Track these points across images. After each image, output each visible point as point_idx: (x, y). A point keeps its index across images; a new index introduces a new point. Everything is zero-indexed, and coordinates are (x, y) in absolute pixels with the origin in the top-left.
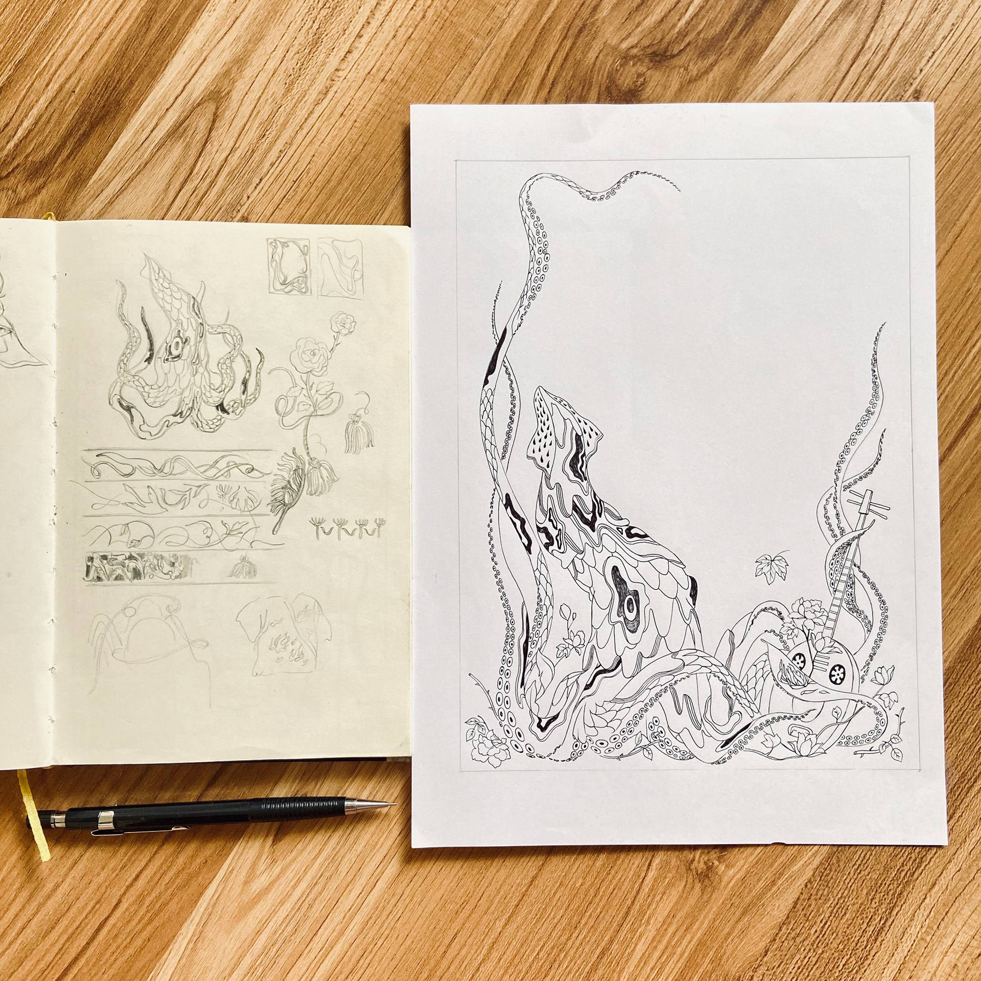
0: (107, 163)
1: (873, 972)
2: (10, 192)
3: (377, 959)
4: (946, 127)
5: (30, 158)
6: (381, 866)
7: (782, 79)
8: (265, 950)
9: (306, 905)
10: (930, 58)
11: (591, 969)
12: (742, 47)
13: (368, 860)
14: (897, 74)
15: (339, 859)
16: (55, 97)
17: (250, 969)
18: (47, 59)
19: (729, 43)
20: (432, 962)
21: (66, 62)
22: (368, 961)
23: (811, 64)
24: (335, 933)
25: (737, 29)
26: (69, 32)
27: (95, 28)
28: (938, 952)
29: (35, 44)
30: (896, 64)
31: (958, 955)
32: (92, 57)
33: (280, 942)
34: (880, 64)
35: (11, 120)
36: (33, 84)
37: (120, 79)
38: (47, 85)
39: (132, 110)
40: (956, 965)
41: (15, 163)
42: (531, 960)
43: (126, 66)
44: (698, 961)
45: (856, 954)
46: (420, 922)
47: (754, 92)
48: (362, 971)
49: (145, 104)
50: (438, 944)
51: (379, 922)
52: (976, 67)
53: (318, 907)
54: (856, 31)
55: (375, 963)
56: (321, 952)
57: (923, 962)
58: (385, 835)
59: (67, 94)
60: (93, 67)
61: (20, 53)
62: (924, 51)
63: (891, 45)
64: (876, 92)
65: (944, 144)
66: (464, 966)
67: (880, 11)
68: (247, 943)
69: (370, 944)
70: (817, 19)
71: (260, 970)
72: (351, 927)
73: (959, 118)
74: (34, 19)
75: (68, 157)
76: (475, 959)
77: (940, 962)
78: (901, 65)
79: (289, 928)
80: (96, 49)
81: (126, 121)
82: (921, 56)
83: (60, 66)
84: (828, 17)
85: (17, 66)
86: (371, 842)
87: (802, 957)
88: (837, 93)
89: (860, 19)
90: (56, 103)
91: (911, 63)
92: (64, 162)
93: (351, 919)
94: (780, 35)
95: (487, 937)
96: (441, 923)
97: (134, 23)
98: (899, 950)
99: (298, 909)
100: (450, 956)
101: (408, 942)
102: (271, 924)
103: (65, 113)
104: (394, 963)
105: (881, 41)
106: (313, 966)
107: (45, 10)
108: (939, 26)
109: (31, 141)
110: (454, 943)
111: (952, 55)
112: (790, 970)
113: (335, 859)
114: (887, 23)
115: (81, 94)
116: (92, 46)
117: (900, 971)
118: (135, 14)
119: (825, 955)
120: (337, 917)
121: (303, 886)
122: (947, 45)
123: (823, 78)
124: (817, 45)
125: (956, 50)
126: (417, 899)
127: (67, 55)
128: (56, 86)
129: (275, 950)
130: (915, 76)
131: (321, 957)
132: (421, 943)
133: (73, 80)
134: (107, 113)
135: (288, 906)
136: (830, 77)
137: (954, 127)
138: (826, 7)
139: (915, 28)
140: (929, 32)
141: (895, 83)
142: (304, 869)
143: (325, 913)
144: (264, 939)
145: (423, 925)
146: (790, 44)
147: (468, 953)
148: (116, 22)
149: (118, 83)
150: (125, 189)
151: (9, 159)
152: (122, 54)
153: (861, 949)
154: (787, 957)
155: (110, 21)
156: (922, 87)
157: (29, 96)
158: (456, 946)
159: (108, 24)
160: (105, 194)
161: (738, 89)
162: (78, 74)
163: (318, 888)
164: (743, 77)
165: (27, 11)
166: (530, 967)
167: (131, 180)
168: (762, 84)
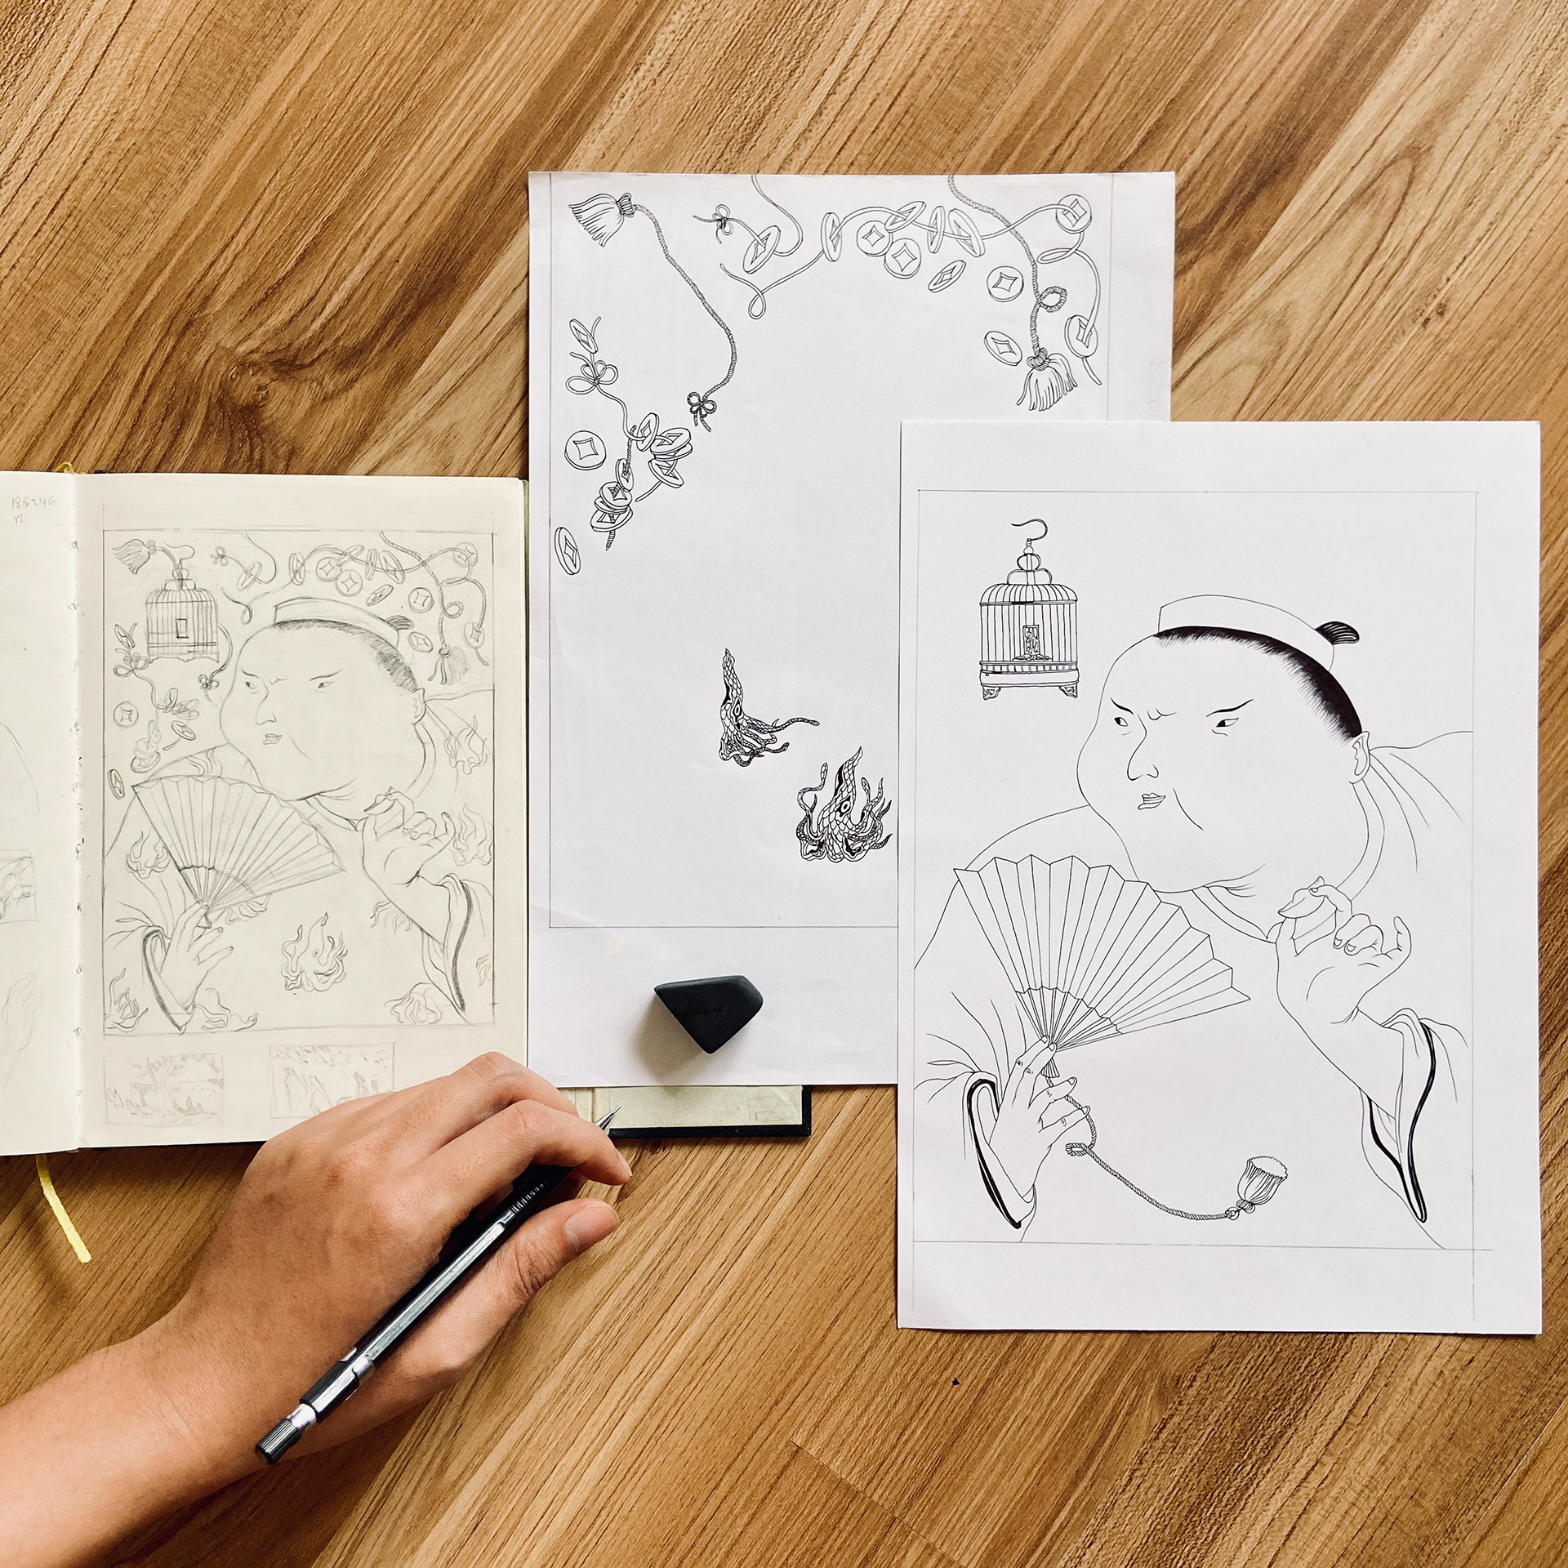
0: (437, 353)
1: (1341, 1377)
2: (315, 384)
3: (741, 1342)
4: (1475, 352)
5: (341, 343)
6: (749, 1232)
7: (1277, 284)
8: (606, 1328)
9: (657, 1274)
10: (1460, 264)
11: (1000, 1361)
12: (1229, 242)
13: (733, 1223)
14: (1419, 283)
15: (699, 1221)
16: (374, 266)
17: (586, 1351)
18: (364, 217)
19: (1214, 236)
20: (808, 1350)
21: (388, 223)
22: (730, 1345)
23: (1313, 266)
24: (691, 1310)
25: (1224, 219)
26: (392, 185)
27: (425, 182)
28: (1421, 1356)
29: (349, 198)
30: (1418, 270)
31: (1445, 1360)
32: (421, 219)
33: (624, 1319)
34: (1398, 270)
35: (317, 293)
36: (345, 249)
37: (456, 248)
38: (364, 250)
39: (470, 289)
40: (1442, 1372)
41: (322, 348)
42: (928, 1349)
43: (464, 232)
44: (1131, 1356)
45: (1321, 1354)
46: (795, 1300)
47: (1241, 299)
48: (722, 1356)
49: (487, 281)
50: (816, 1326)
51: (746, 1298)
52: (1515, 279)
53: (671, 1278)
54: (1371, 227)
55: (739, 1347)
56: (673, 1333)
57: (1402, 1366)
58: (755, 1194)
59: (389, 263)
60: (423, 230)
61: (329, 208)
62: (1453, 256)
63: (1413, 247)
64: (1392, 305)
65: (1471, 373)
66: (847, 1353)
67: (1401, 204)
68: (583, 1319)
69: (732, 1324)
70: (1323, 210)
71: (599, 1352)
72: (710, 1303)
73: (1491, 341)
74: (348, 164)
75: (389, 344)
76: (860, 1346)
77: (1424, 1368)
78: (1423, 272)
79: (635, 1304)
80: (426, 209)
81: (463, 301)
82: (1449, 262)
83: (380, 228)
84: (1336, 209)
85: (325, 224)
86: (737, 1201)
87: (1256, 1354)
88: (1343, 304)
89: (1376, 213)
90: (374, 275)
91: (1436, 270)
92: (383, 350)
93: (712, 1293)
94: (1277, 229)
95: (876, 1321)
96: (820, 1302)
97: (475, 177)
98: (1373, 1351)
99: (647, 1279)
100: (830, 1341)
101: (780, 1322)
102: (614, 1296)
103: (387, 287)
104: (762, 1347)
105: (1401, 241)
106: (663, 1348)
107: (362, 153)
108: (1474, 224)
109: (342, 321)
110: (835, 1327)
111: (1488, 261)
112: (1241, 1370)
113: (694, 1220)
114: (1410, 218)
115: (407, 265)
116: (422, 204)
117: (1374, 1376)
118: (477, 167)
119: (1284, 1354)
120: (693, 1292)
121: (653, 1252)
122: (1483, 248)
123: (1327, 284)
124: (1322, 243)
125: (1492, 256)
126: (792, 1271)
127: (390, 214)
128: (375, 254)
129: (617, 1329)
130: (1440, 286)
131: (673, 1338)
132: (795, 1325)
133: (396, 247)
134: (439, 291)
135: (635, 1275)
136: (1336, 283)
137: (1485, 351)
138: (1335, 196)
139: (1443, 226)
140: (1461, 232)
141: (1415, 294)
142: (654, 1232)
143: (680, 1284)
144: (605, 1314)
145: (799, 1303)
146: (1289, 240)
147: (851, 1339)
148: (453, 174)
149: (453, 252)
150: (459, 386)
151: (314, 343)
152: (459, 217)
153: (1327, 1348)
154: (1238, 1355)
155: (446, 173)
156: (1447, 301)
157: (341, 264)
158: (837, 1329)
159: (442, 178)
160: (433, 392)
161: (1223, 293)
162: (402, 239)
163: (672, 1254)
164: (1229, 278)
165: (339, 154)
166: (927, 1358)
167: (465, 376)
168: (1251, 289)
